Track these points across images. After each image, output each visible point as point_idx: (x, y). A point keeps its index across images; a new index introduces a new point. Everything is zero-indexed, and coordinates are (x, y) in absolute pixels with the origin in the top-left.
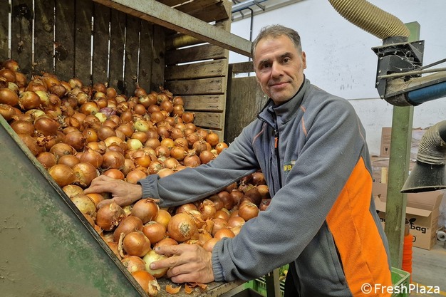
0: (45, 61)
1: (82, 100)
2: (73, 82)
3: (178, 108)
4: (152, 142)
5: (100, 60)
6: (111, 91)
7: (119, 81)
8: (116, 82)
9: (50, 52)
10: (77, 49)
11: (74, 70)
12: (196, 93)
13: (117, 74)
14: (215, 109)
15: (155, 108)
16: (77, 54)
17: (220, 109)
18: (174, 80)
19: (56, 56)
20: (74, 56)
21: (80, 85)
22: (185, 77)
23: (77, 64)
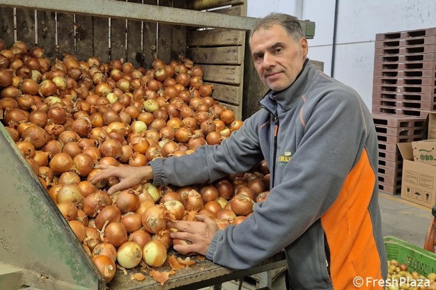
0: (67, 42)
1: (97, 80)
2: (91, 61)
3: (195, 80)
4: (157, 123)
5: (118, 35)
6: (127, 67)
7: (137, 53)
8: (134, 55)
9: (71, 34)
10: (95, 27)
11: (93, 47)
12: (215, 62)
13: (136, 47)
14: (232, 82)
15: (171, 82)
16: (95, 32)
17: (237, 82)
18: (195, 47)
19: (76, 37)
20: (93, 34)
21: (97, 63)
22: (204, 44)
23: (96, 41)
